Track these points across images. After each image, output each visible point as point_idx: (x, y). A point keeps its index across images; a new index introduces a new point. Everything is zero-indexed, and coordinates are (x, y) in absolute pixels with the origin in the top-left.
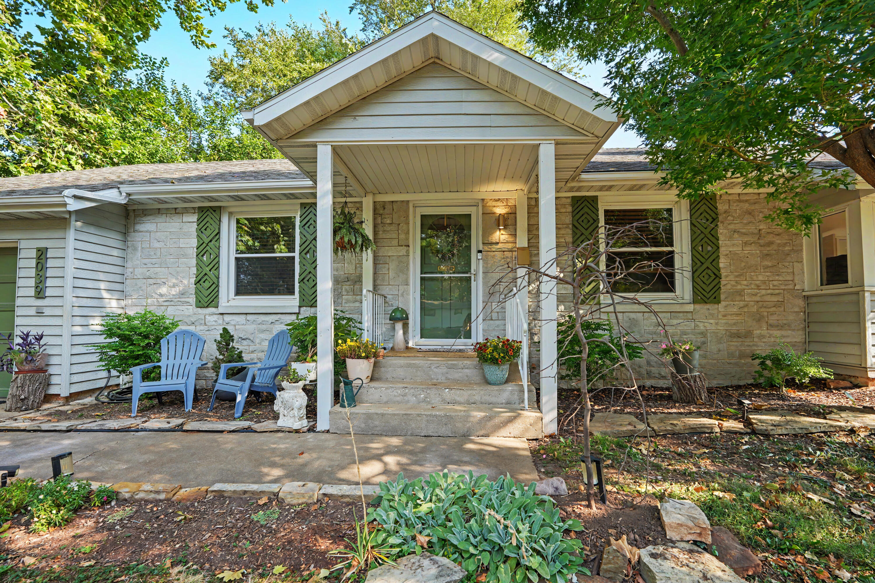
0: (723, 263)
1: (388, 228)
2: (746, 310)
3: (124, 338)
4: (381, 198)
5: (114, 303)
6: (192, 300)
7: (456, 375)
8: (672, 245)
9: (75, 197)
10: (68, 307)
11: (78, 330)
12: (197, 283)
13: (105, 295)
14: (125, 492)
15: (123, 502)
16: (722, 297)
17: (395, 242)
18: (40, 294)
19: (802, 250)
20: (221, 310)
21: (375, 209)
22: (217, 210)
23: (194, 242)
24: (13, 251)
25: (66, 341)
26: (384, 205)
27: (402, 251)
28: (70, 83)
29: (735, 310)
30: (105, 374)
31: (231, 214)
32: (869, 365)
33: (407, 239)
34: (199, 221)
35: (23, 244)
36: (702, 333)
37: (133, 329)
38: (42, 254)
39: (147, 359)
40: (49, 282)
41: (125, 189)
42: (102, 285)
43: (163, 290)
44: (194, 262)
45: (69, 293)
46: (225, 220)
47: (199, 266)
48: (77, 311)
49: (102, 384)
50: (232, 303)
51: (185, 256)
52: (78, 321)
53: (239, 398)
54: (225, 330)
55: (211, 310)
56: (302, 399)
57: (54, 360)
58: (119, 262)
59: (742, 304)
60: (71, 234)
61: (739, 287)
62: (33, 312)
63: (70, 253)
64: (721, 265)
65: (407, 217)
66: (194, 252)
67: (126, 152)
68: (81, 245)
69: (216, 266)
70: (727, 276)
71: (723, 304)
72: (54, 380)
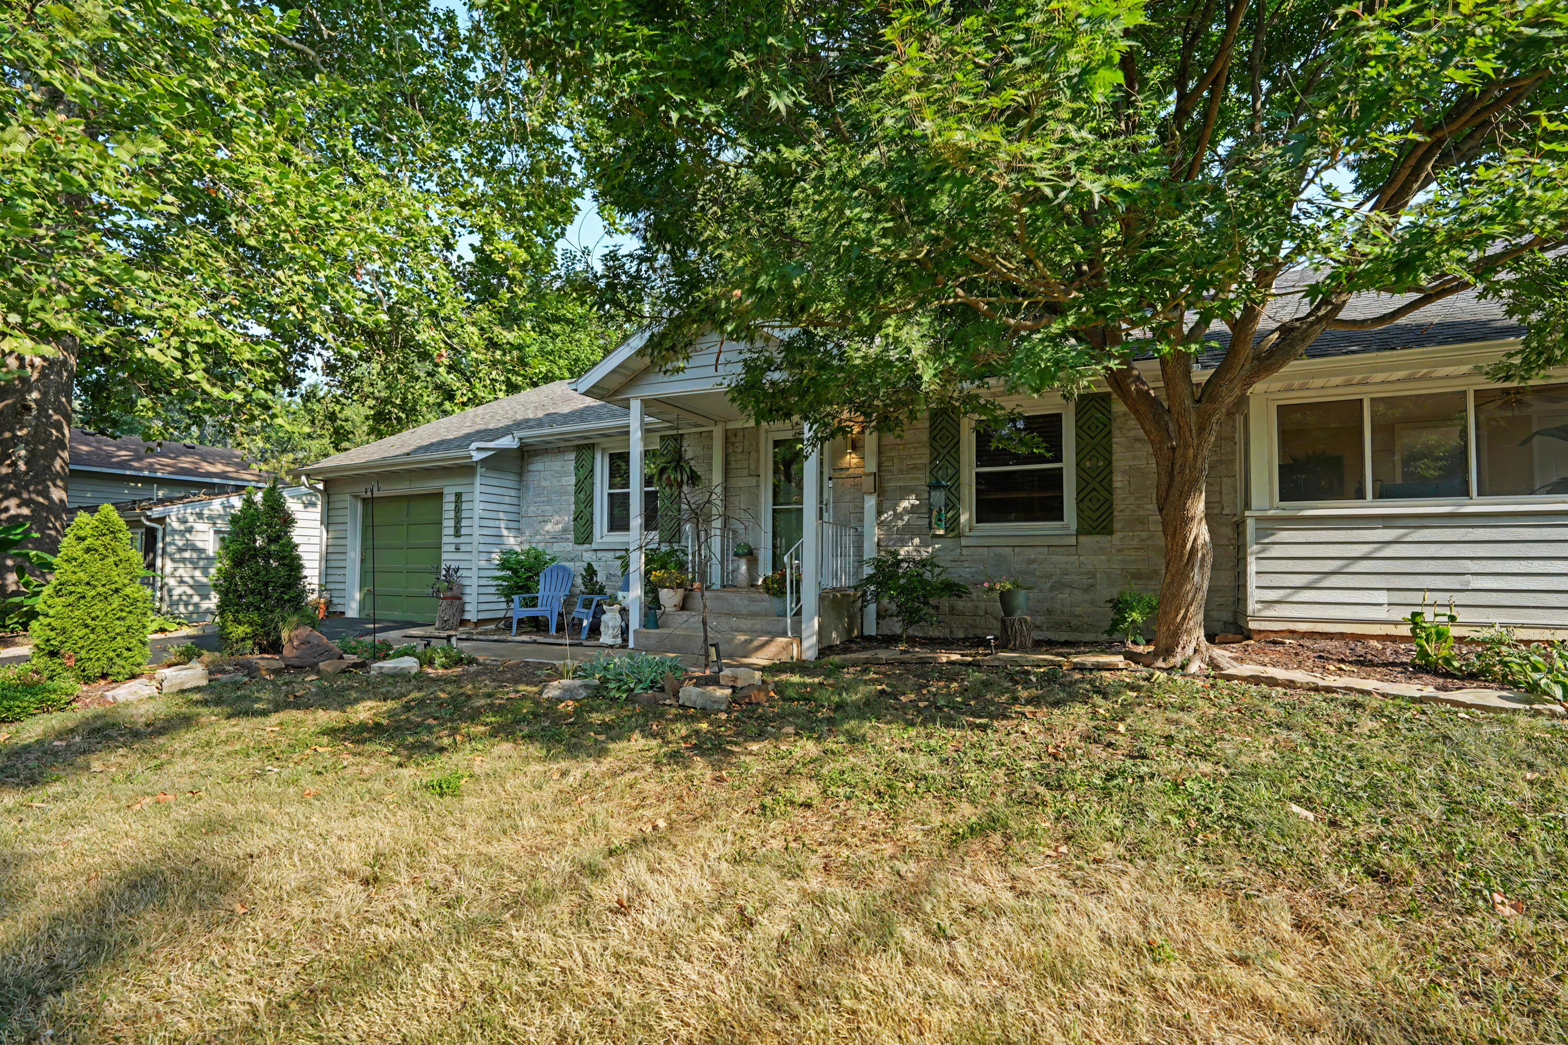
0: (1119, 481)
1: (739, 457)
2: (1150, 543)
3: (515, 572)
4: (732, 426)
5: (512, 540)
6: (571, 536)
7: (755, 607)
8: (1060, 461)
9: (478, 449)
10: (475, 544)
11: (483, 564)
12: (575, 520)
13: (505, 532)
14: (481, 660)
15: (478, 664)
16: (1117, 526)
17: (746, 472)
18: (457, 534)
19: (1234, 461)
20: (594, 546)
21: (727, 438)
22: (591, 447)
23: (573, 480)
24: (439, 496)
25: (474, 573)
26: (735, 432)
27: (752, 481)
28: (493, 309)
29: (1136, 542)
30: (504, 606)
31: (603, 450)
32: (1250, 611)
33: (757, 468)
34: (577, 459)
35: (446, 491)
36: (1088, 573)
37: (519, 562)
38: (458, 496)
39: (528, 590)
40: (464, 523)
41: (518, 434)
42: (503, 524)
43: (549, 527)
44: (573, 499)
45: (477, 532)
46: (598, 457)
47: (576, 503)
48: (482, 548)
49: (501, 614)
50: (605, 540)
51: (566, 493)
52: (484, 556)
53: (585, 623)
54: (589, 565)
55: (587, 546)
56: (618, 621)
57: (467, 590)
58: (515, 501)
59: (1144, 535)
60: (478, 480)
61: (1141, 513)
62: (452, 548)
63: (477, 497)
64: (1116, 485)
65: (758, 444)
66: (572, 489)
67: (544, 370)
68: (484, 489)
69: (590, 502)
70: (1124, 499)
71: (1118, 536)
72: (468, 607)
